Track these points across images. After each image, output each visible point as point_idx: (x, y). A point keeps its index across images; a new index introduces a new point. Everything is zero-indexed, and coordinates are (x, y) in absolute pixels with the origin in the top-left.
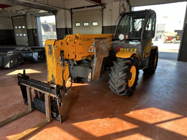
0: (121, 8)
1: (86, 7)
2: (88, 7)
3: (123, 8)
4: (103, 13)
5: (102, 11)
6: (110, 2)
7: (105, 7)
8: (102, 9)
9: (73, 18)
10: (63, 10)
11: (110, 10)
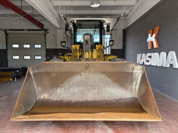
0: (64, 35)
1: (26, 30)
2: (28, 30)
3: (66, 35)
4: (46, 37)
5: (45, 35)
6: (52, 29)
7: (48, 32)
8: (45, 34)
11: (54, 35)
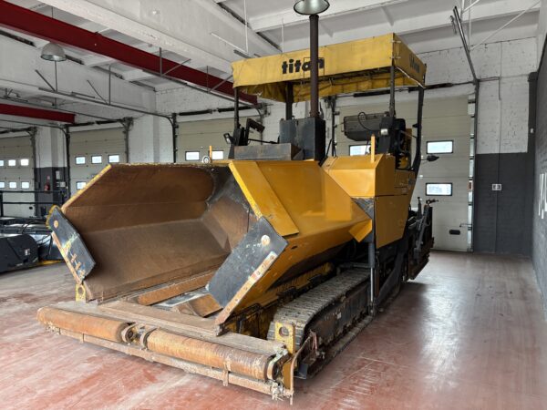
1: (215, 110)
2: (221, 110)
9: (178, 139)
10: (151, 116)
